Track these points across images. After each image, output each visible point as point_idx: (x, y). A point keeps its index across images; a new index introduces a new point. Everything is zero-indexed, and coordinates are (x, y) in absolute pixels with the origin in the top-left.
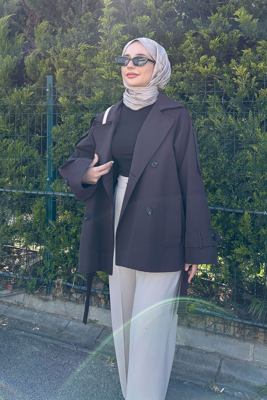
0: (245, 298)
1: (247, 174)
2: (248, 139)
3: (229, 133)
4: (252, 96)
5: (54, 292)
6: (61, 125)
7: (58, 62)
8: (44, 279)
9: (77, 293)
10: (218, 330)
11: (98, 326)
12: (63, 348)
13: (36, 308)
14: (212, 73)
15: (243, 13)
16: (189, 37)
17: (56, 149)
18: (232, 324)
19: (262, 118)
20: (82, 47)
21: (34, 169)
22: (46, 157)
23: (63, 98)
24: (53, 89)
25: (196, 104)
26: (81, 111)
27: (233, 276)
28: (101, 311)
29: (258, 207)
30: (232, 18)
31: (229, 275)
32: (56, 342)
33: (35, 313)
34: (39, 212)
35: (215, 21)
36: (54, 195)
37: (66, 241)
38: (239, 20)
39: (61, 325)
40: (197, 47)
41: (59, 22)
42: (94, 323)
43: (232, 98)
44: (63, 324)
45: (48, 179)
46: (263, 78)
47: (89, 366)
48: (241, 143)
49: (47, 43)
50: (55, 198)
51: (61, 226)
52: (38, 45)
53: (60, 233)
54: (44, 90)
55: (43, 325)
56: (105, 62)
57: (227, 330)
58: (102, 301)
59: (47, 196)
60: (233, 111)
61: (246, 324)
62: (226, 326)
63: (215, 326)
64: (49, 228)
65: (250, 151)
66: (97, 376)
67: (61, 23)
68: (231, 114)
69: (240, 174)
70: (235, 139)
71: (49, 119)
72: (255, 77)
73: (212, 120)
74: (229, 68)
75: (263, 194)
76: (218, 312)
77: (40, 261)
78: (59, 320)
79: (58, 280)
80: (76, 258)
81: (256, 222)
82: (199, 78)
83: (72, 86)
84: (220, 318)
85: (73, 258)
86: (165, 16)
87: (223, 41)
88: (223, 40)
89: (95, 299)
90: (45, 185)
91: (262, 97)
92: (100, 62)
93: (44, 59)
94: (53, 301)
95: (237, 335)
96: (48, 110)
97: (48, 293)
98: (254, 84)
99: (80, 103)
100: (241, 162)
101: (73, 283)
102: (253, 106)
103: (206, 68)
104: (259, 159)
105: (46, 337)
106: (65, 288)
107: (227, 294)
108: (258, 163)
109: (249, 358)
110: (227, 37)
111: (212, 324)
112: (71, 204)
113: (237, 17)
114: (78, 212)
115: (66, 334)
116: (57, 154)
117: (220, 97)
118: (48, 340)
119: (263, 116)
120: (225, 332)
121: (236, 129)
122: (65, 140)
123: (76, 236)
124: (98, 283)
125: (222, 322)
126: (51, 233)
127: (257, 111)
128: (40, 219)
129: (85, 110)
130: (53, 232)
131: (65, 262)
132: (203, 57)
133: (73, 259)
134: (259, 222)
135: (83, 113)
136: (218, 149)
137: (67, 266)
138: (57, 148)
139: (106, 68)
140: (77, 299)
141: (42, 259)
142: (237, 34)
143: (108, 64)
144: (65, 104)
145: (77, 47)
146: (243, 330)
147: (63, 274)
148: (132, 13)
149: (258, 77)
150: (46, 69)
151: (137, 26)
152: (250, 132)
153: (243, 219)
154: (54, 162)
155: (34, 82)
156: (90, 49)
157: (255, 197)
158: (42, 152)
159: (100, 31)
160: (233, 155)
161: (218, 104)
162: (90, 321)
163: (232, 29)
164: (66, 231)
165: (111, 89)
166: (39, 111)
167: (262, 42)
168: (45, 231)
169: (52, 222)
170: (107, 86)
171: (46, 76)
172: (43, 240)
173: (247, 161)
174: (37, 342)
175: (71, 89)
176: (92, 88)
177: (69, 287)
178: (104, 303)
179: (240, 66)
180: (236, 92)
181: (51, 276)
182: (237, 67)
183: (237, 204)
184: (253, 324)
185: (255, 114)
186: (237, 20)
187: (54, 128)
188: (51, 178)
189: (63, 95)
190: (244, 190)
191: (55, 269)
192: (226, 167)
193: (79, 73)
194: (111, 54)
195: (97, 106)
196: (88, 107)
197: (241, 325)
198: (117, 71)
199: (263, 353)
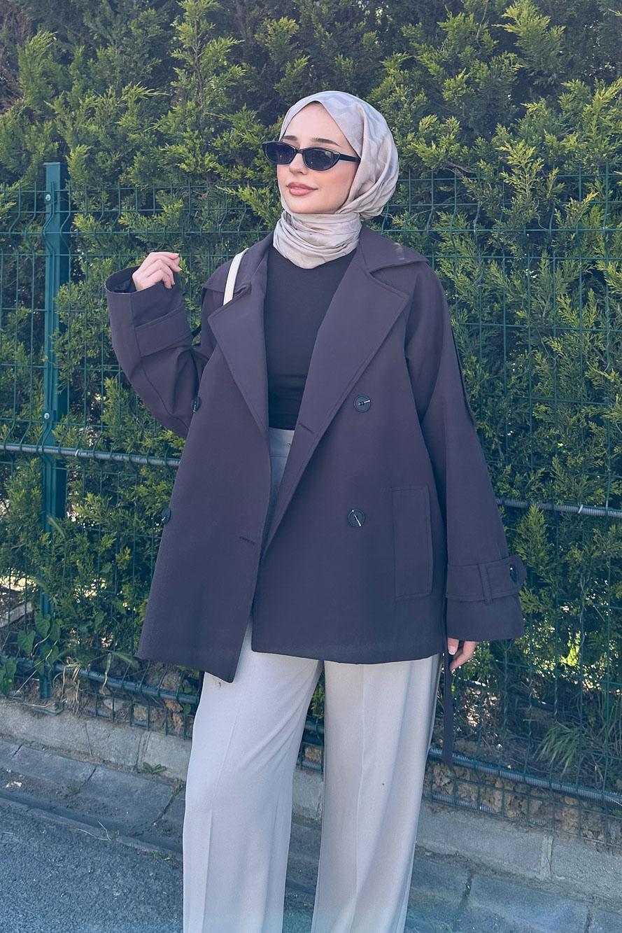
0: (530, 720)
1: (537, 411)
2: (539, 324)
3: (492, 308)
4: (547, 217)
5: (58, 695)
6: (81, 283)
7: (74, 131)
8: (35, 662)
9: (114, 697)
10: (462, 799)
11: (165, 780)
12: (79, 835)
13: (15, 732)
14: (449, 160)
15: (525, 12)
16: (392, 70)
17: (67, 341)
18: (498, 785)
19: (573, 271)
20: (132, 94)
21: (13, 389)
22: (44, 360)
23: (84, 218)
24: (61, 195)
25: (410, 235)
26: (129, 250)
27: (500, 665)
28: (173, 745)
29: (564, 493)
30: (498, 25)
31: (492, 663)
32: (62, 820)
33: (13, 746)
34: (25, 495)
35: (457, 33)
36: (60, 453)
37: (89, 568)
38: (516, 29)
39: (77, 777)
40: (413, 94)
41: (79, 31)
42: (156, 773)
43: (499, 222)
44: (81, 775)
45: (47, 415)
46: (575, 172)
47: (143, 883)
48: (520, 332)
49: (48, 83)
50: (62, 461)
51: (77, 532)
52: (27, 89)
53: (74, 548)
54: (40, 197)
55: (32, 775)
56: (186, 131)
57: (485, 801)
58: (177, 718)
59: (43, 457)
60: (501, 253)
61: (532, 786)
62: (482, 790)
63: (456, 789)
64: (47, 535)
65: (545, 353)
66: (161, 909)
67: (83, 35)
68: (496, 260)
69: (518, 411)
70: (507, 324)
71: (51, 270)
72: (555, 171)
73: (449, 275)
74: (490, 147)
75: (576, 463)
76: (463, 755)
77: (27, 616)
78: (71, 764)
79: (69, 665)
80: (113, 611)
81: (558, 532)
82: (417, 170)
83: (108, 187)
84: (468, 768)
85: (105, 612)
86: (335, 20)
87: (477, 80)
88: (476, 78)
89: (159, 713)
90: (40, 429)
91: (574, 221)
92: (175, 131)
93: (39, 121)
94: (57, 718)
95: (511, 814)
96: (49, 246)
97: (44, 696)
98: (553, 187)
99: (125, 231)
100: (520, 382)
101: (106, 673)
102: (550, 241)
103: (434, 147)
104: (566, 374)
105: (37, 807)
106: (87, 685)
107: (485, 707)
108: (564, 384)
109: (541, 872)
110: (487, 71)
111: (449, 783)
112: (103, 476)
113: (511, 21)
114: (120, 498)
115: (87, 799)
116: (70, 353)
117: (470, 218)
118: (44, 816)
119: (576, 266)
120: (479, 804)
121: (510, 299)
122: (88, 321)
123: (114, 558)
124: (167, 673)
125: (473, 780)
126: (53, 547)
127: (562, 255)
128: (26, 514)
129: (137, 245)
130: (57, 545)
131: (87, 620)
132: (427, 119)
133: (106, 614)
134: (565, 530)
135: (134, 254)
136: (463, 348)
137: (90, 630)
138: (70, 338)
139: (188, 146)
140: (114, 714)
141: (31, 610)
142: (511, 63)
143: (195, 135)
144: (89, 231)
145: (119, 94)
146: (524, 801)
147: (81, 650)
148: (253, 12)
149: (562, 172)
150: (46, 147)
151: (267, 43)
152: (543, 307)
153: (526, 524)
154: (61, 373)
155: (14, 178)
156: (150, 98)
157: (556, 467)
158: (32, 349)
159: (175, 56)
160: (502, 361)
161: (462, 235)
162: (146, 768)
163: (497, 51)
164: (88, 544)
165: (201, 196)
166: (27, 248)
167: (573, 85)
168: (38, 542)
169: (55, 520)
170: (191, 188)
171: (45, 164)
172: (34, 564)
173: (536, 379)
174: (16, 819)
175: (104, 196)
176: (156, 192)
177: (97, 681)
178: (182, 724)
179: (519, 142)
180: (509, 207)
181: (51, 654)
182: (511, 145)
183: (512, 484)
184: (550, 785)
185: (556, 263)
186: (510, 31)
187: (63, 290)
188: (55, 411)
189: (85, 209)
190: (530, 451)
191: (61, 637)
192: (484, 392)
193: (124, 157)
194: (201, 112)
195: (168, 238)
196: (146, 240)
197: (520, 788)
198: (216, 153)
199: (576, 861)
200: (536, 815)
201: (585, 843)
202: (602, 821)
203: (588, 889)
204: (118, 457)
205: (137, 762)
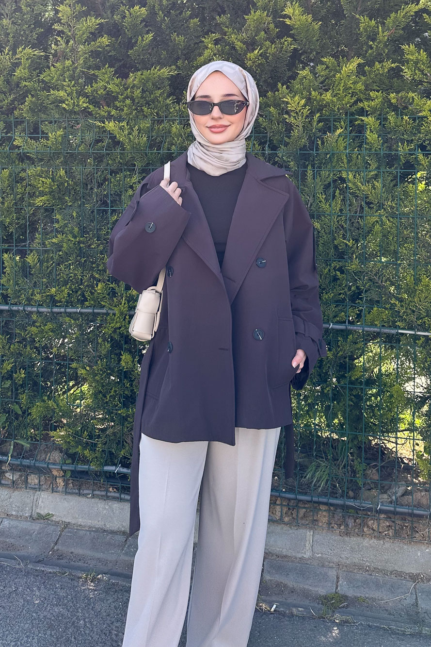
0: (300, 460)
9: (14, 471)
11: (53, 523)
12: (1, 566)
16: (210, 45)
18: (278, 502)
19: (328, 178)
20: (24, 54)
26: (21, 163)
28: (58, 499)
42: (46, 519)
43: (282, 147)
56: (65, 81)
58: (60, 481)
61: (300, 501)
72: (318, 115)
75: (328, 297)
80: (12, 413)
83: (4, 119)
85: (6, 414)
89: (46, 479)
91: (329, 147)
92: (56, 81)
95: (286, 519)
99: (19, 150)
101: (9, 455)
102: (314, 159)
108: (321, 248)
109: (306, 553)
110: (274, 48)
117: (261, 144)
119: (329, 175)
123: (12, 376)
124: (52, 451)
129: (27, 160)
135: (24, 166)
139: (67, 92)
140: (14, 482)
142: (289, 44)
143: (72, 84)
145: (15, 53)
146: (295, 510)
152: (309, 201)
156: (38, 57)
159: (56, 28)
162: (39, 516)
163: (279, 36)
165: (76, 126)
167: (328, 60)
170: (68, 121)
175: (2, 126)
176: (41, 123)
178: (64, 484)
179: (295, 96)
180: (289, 137)
182: (290, 98)
184: (312, 499)
185: (317, 172)
193: (16, 97)
194: (76, 68)
195: (52, 155)
196: (35, 157)
197: (292, 503)
198: (87, 97)
199: (328, 544)
200: (302, 518)
201: (333, 532)
202: (343, 517)
203: (335, 560)
204: (15, 308)
205: (32, 513)
